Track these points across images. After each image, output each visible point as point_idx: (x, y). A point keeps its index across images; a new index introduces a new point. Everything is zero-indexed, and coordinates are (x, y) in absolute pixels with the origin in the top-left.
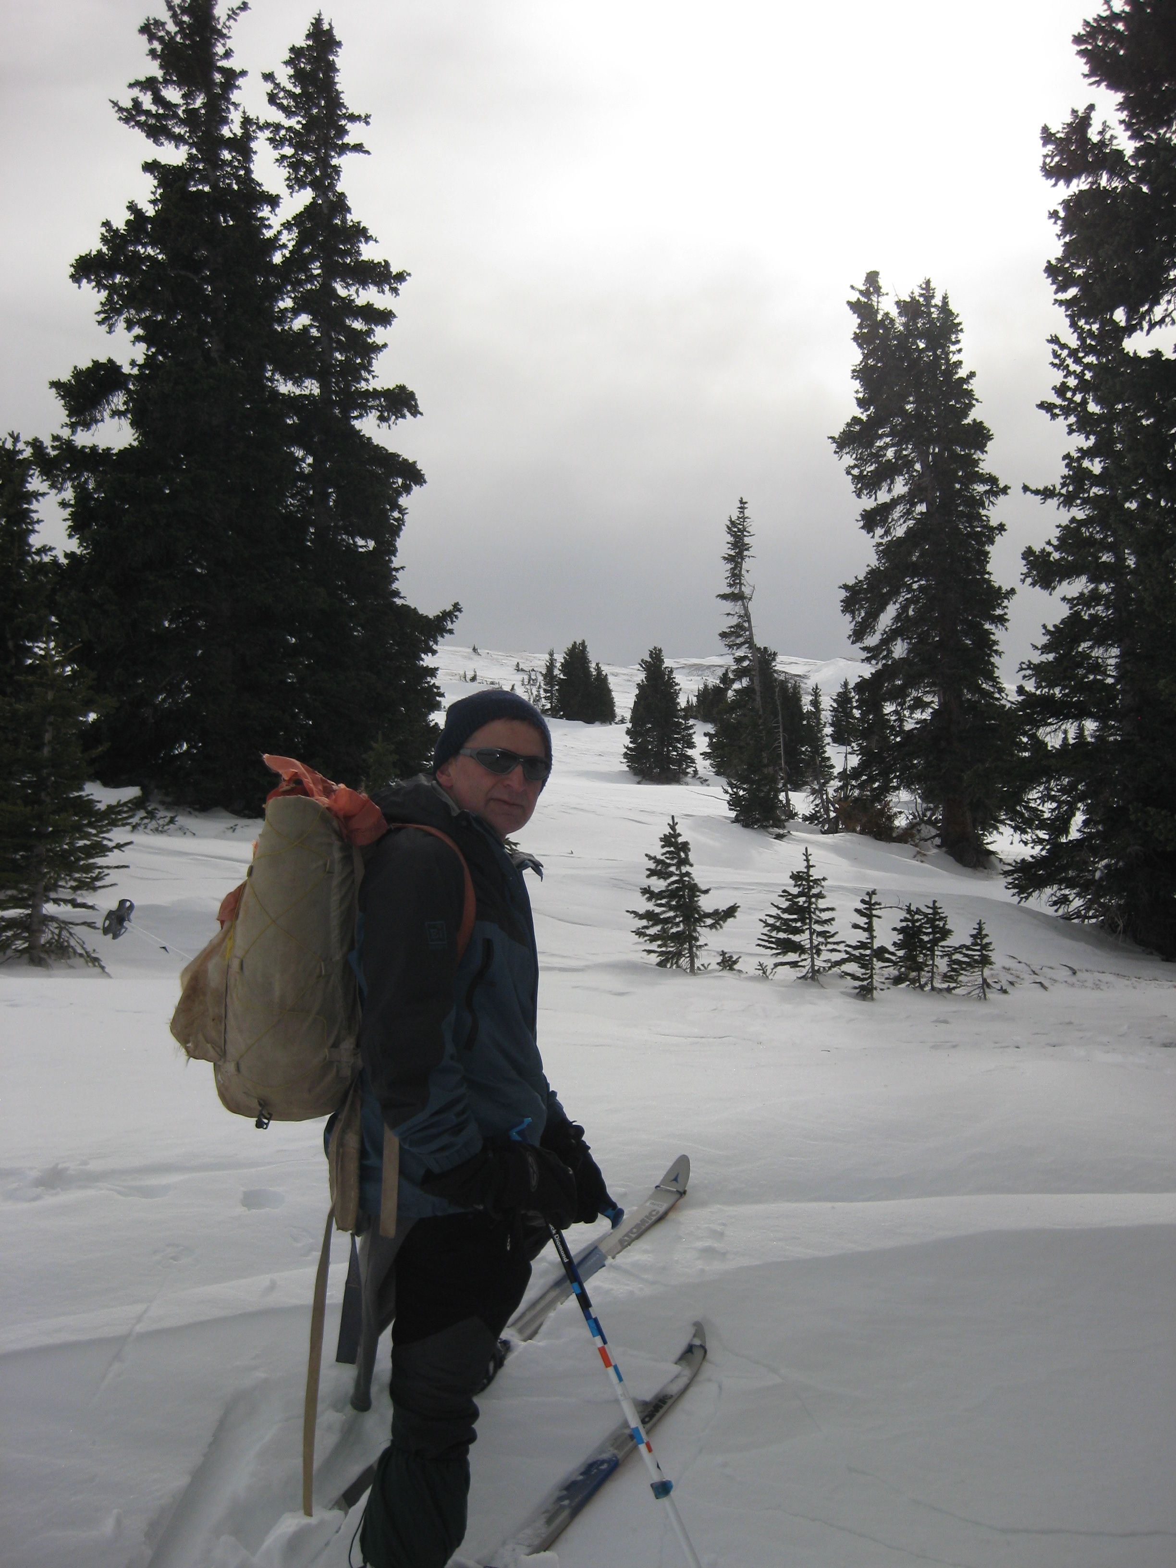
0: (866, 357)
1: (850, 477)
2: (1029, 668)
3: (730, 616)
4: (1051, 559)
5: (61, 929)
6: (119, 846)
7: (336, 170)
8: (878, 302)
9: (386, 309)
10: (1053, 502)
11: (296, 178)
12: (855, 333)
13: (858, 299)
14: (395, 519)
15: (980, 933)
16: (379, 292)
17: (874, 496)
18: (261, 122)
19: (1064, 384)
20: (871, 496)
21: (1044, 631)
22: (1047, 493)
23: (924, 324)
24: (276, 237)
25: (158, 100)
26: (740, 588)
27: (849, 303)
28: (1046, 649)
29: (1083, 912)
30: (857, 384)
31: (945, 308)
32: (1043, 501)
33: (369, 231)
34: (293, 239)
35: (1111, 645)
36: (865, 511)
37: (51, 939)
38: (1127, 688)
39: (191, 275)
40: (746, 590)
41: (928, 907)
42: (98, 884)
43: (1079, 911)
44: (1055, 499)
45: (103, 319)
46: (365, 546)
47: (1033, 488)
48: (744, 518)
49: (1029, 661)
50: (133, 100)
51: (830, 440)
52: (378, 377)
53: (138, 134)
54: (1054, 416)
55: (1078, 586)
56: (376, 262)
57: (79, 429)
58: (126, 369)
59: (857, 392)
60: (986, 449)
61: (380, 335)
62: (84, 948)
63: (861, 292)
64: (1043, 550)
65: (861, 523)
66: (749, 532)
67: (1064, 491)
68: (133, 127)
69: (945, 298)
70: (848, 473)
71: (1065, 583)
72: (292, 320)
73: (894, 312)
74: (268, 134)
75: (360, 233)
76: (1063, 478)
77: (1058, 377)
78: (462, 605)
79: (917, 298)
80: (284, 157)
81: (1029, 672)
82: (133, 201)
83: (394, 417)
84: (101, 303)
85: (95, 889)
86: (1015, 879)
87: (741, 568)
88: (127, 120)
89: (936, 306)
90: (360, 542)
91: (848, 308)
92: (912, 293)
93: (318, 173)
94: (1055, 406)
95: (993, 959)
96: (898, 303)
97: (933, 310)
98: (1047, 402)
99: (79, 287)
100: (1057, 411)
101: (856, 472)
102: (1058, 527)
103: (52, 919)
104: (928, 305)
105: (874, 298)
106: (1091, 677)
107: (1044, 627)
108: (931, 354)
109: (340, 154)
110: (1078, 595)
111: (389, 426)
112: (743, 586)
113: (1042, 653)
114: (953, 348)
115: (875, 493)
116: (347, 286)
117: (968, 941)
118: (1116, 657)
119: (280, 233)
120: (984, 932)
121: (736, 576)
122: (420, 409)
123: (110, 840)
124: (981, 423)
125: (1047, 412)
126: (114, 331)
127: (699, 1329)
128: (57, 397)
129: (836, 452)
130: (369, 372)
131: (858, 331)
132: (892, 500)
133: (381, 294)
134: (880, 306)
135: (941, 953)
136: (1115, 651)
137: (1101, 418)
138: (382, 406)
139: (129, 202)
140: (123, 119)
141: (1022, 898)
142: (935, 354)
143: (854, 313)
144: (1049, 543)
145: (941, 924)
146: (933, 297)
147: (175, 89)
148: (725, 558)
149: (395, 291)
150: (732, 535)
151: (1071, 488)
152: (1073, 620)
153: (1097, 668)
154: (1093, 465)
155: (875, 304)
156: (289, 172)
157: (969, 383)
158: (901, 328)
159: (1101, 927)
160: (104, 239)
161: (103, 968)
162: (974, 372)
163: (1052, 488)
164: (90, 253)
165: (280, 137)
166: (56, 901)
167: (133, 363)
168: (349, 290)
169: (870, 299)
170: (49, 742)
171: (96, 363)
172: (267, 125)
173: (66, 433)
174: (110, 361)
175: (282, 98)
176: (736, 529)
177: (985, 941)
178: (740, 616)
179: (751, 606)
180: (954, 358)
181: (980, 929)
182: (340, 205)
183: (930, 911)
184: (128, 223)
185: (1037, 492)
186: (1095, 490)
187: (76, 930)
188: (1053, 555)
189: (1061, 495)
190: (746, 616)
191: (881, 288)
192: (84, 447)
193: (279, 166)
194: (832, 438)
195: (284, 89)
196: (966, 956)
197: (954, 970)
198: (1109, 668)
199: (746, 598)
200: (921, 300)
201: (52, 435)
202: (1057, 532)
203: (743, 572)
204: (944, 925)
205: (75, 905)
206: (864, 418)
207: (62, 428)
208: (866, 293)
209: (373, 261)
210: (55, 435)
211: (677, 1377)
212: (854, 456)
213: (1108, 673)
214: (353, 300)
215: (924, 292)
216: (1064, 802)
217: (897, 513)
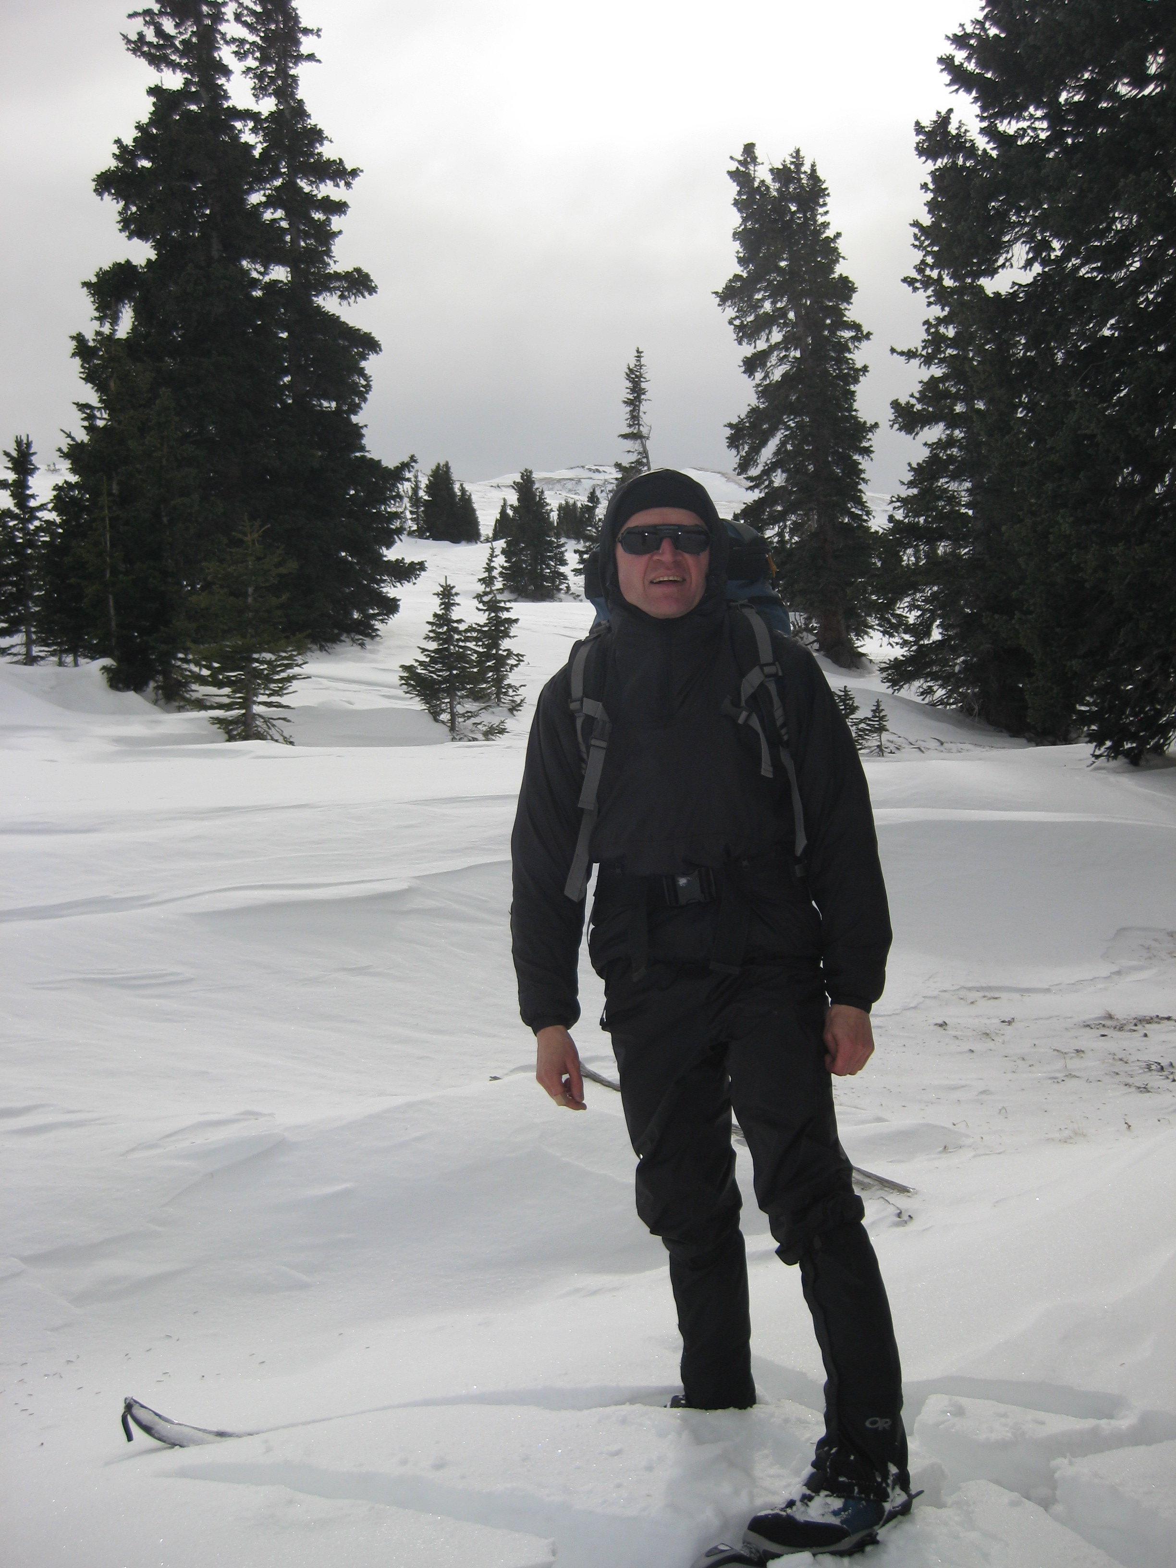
0: (745, 220)
1: (732, 327)
2: (898, 501)
3: (631, 453)
4: (915, 410)
5: (264, 722)
7: (294, 78)
8: (755, 171)
9: (341, 201)
10: (915, 362)
11: (260, 86)
12: (735, 199)
13: (737, 168)
14: (361, 385)
15: (878, 709)
16: (334, 186)
17: (753, 344)
18: (228, 37)
19: (923, 262)
20: (750, 344)
21: (909, 468)
22: (910, 355)
23: (795, 189)
25: (160, 32)
26: (639, 428)
27: (729, 173)
28: (911, 484)
29: (945, 700)
30: (737, 246)
31: (813, 175)
32: (907, 361)
33: (325, 133)
34: (261, 142)
35: (964, 480)
36: (746, 357)
38: (978, 516)
40: (644, 430)
41: (841, 691)
42: (285, 692)
43: (942, 699)
44: (917, 359)
46: (329, 407)
47: (899, 350)
48: (641, 366)
49: (898, 495)
50: (138, 34)
51: (714, 295)
52: (337, 261)
53: (143, 62)
54: (915, 289)
55: (937, 432)
56: (331, 160)
57: (108, 322)
58: (142, 268)
59: (738, 252)
60: (852, 301)
61: (336, 222)
62: (280, 732)
63: (739, 162)
64: (908, 403)
65: (743, 369)
66: (645, 378)
67: (924, 353)
68: (139, 56)
69: (813, 166)
70: (731, 323)
71: (926, 429)
72: (263, 213)
73: (768, 179)
74: (234, 48)
75: (317, 135)
76: (923, 341)
77: (919, 255)
78: (418, 457)
79: (789, 166)
80: (249, 69)
81: (899, 504)
82: (140, 121)
83: (353, 296)
84: (119, 212)
85: (284, 695)
86: (889, 675)
87: (639, 410)
88: (134, 51)
89: (805, 172)
90: (325, 404)
91: (728, 177)
92: (784, 161)
93: (280, 82)
94: (916, 280)
95: (888, 727)
96: (772, 170)
97: (802, 176)
98: (909, 277)
99: (102, 199)
100: (918, 285)
101: (737, 322)
102: (920, 382)
103: (259, 716)
104: (798, 172)
105: (751, 167)
106: (949, 508)
107: (910, 464)
108: (801, 215)
109: (296, 64)
110: (937, 440)
111: (349, 303)
112: (641, 427)
113: (908, 488)
114: (821, 210)
115: (755, 342)
116: (310, 183)
117: (869, 715)
118: (968, 490)
120: (881, 708)
121: (635, 418)
122: (376, 288)
124: (847, 277)
125: (909, 286)
128: (87, 296)
129: (719, 305)
130: (330, 256)
131: (737, 198)
132: (770, 347)
133: (337, 188)
134: (757, 174)
136: (967, 485)
137: (954, 290)
138: (343, 287)
139: (137, 123)
140: (131, 50)
141: (895, 690)
142: (805, 216)
143: (734, 181)
144: (912, 396)
145: (851, 702)
146: (802, 164)
147: (168, 20)
148: (625, 402)
149: (348, 185)
150: (630, 382)
151: (930, 351)
152: (933, 459)
153: (952, 499)
154: (947, 331)
155: (752, 172)
156: (255, 83)
157: (836, 242)
158: (775, 194)
159: (961, 711)
160: (118, 156)
162: (840, 233)
163: (914, 350)
164: (109, 169)
165: (244, 51)
166: (260, 704)
168: (311, 186)
169: (747, 168)
172: (234, 40)
174: (128, 262)
175: (246, 16)
176: (633, 376)
177: (882, 714)
178: (639, 453)
179: (648, 444)
180: (820, 219)
181: (878, 706)
182: (299, 111)
183: (843, 694)
184: (135, 140)
185: (902, 354)
186: (950, 351)
187: (274, 722)
188: (916, 407)
189: (923, 356)
190: (645, 453)
191: (757, 158)
193: (245, 77)
194: (716, 293)
195: (247, 8)
196: (868, 725)
197: (860, 736)
198: (963, 499)
199: (644, 437)
200: (792, 167)
202: (919, 387)
203: (641, 414)
204: (853, 703)
205: (272, 706)
206: (745, 275)
208: (744, 163)
209: (329, 159)
212: (736, 309)
213: (962, 503)
214: (315, 195)
215: (795, 160)
216: (927, 610)
217: (773, 359)
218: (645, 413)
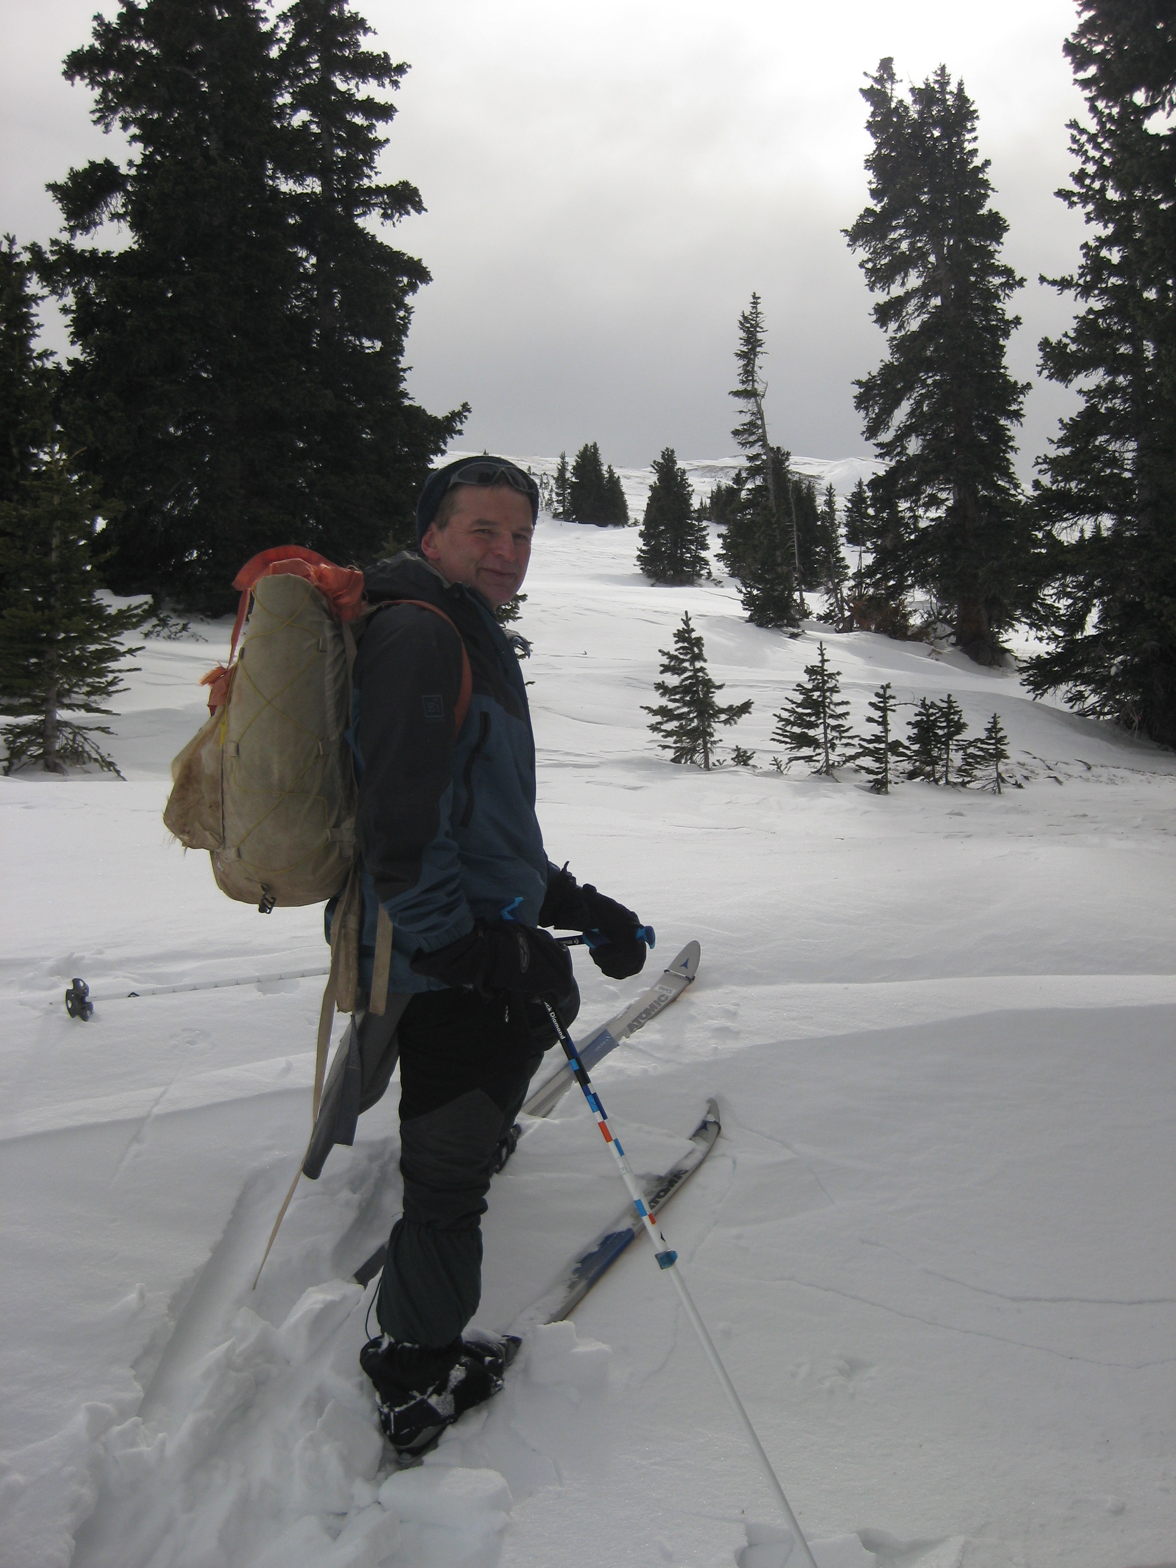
0: (879, 146)
1: (864, 270)
2: (1045, 462)
3: (743, 414)
4: (1068, 351)
5: (75, 734)
6: (131, 651)
8: (892, 89)
9: (387, 103)
10: (1070, 293)
12: (868, 122)
13: (872, 86)
14: (401, 318)
15: (994, 727)
16: (379, 85)
17: (887, 289)
19: (1082, 171)
20: (884, 290)
21: (1060, 426)
22: (1064, 284)
23: (939, 111)
24: (273, 32)
26: (753, 385)
27: (861, 90)
28: (1062, 443)
29: (1098, 709)
30: (870, 175)
31: (960, 96)
32: (1060, 292)
33: (367, 22)
34: (289, 32)
35: (1128, 439)
36: (877, 304)
37: (66, 744)
38: (1145, 482)
39: (187, 71)
40: (759, 387)
41: (943, 701)
42: (112, 689)
43: (1095, 708)
44: (1073, 289)
45: (98, 118)
46: (372, 347)
47: (1050, 279)
48: (757, 314)
49: (1045, 455)
51: (843, 233)
52: (380, 173)
54: (1072, 204)
55: (1096, 378)
56: (375, 54)
57: (78, 232)
58: (124, 170)
59: (870, 183)
60: (1001, 241)
61: (381, 130)
62: (98, 753)
63: (876, 80)
64: (1060, 342)
65: (874, 317)
66: (762, 328)
67: (1081, 282)
69: (960, 84)
70: (862, 266)
71: (1081, 376)
72: (291, 116)
73: (908, 100)
75: (358, 24)
76: (1080, 267)
77: (1076, 163)
78: (471, 405)
79: (932, 85)
81: (1045, 466)
83: (398, 214)
84: (96, 101)
85: (109, 694)
86: (1030, 676)
87: (754, 365)
89: (951, 93)
90: (367, 343)
91: (861, 96)
92: (927, 80)
94: (1072, 194)
95: (1008, 753)
96: (912, 90)
97: (948, 97)
98: (1065, 190)
99: (73, 84)
100: (1075, 199)
101: (870, 265)
102: (1075, 318)
103: (66, 724)
104: (943, 91)
105: (888, 85)
106: (1108, 471)
107: (1061, 421)
108: (946, 142)
110: (1095, 387)
111: (394, 224)
112: (756, 383)
113: (1058, 447)
114: (968, 136)
115: (889, 287)
116: (347, 80)
117: (983, 735)
118: (1133, 451)
119: (276, 26)
120: (999, 726)
121: (749, 373)
122: (425, 205)
123: (121, 644)
124: (997, 213)
125: (1064, 200)
126: (111, 131)
127: (713, 1106)
128: (53, 201)
129: (849, 245)
130: (372, 168)
131: (871, 120)
132: (907, 293)
133: (381, 88)
134: (895, 93)
135: (956, 748)
136: (1133, 445)
137: (1120, 205)
138: (385, 203)
141: (1037, 695)
142: (950, 142)
143: (867, 100)
144: (1066, 335)
145: (956, 718)
146: (948, 83)
148: (737, 355)
149: (395, 84)
150: (744, 331)
151: (1088, 278)
152: (1090, 413)
153: (1115, 462)
154: (1111, 254)
155: (889, 91)
157: (984, 171)
158: (916, 116)
159: (1117, 723)
160: (97, 34)
161: (118, 772)
162: (989, 160)
163: (1069, 279)
164: (82, 49)
166: (70, 707)
167: (130, 164)
168: (348, 84)
169: (883, 86)
170: (57, 547)
171: (93, 164)
173: (64, 237)
174: (107, 161)
176: (748, 325)
177: (1000, 735)
178: (753, 414)
179: (764, 403)
180: (968, 147)
181: (995, 723)
183: (945, 705)
184: (120, 16)
185: (1054, 283)
186: (1114, 280)
187: (90, 735)
188: (1069, 347)
189: (1079, 285)
190: (759, 414)
191: (895, 74)
192: (83, 251)
194: (845, 231)
196: (981, 749)
197: (968, 764)
198: (1126, 462)
199: (758, 395)
200: (936, 86)
201: (51, 239)
202: (1074, 324)
203: (756, 369)
204: (959, 719)
205: (89, 709)
206: (878, 209)
207: (61, 232)
208: (879, 80)
209: (372, 53)
210: (54, 239)
211: (691, 1152)
212: (868, 250)
213: (1125, 467)
214: (353, 94)
215: (939, 78)
216: (1079, 598)
217: (911, 307)
218: (760, 368)
